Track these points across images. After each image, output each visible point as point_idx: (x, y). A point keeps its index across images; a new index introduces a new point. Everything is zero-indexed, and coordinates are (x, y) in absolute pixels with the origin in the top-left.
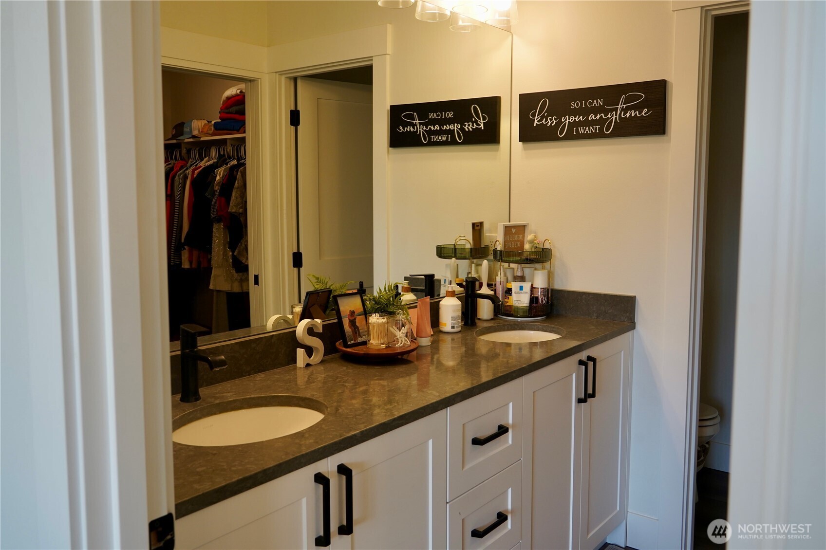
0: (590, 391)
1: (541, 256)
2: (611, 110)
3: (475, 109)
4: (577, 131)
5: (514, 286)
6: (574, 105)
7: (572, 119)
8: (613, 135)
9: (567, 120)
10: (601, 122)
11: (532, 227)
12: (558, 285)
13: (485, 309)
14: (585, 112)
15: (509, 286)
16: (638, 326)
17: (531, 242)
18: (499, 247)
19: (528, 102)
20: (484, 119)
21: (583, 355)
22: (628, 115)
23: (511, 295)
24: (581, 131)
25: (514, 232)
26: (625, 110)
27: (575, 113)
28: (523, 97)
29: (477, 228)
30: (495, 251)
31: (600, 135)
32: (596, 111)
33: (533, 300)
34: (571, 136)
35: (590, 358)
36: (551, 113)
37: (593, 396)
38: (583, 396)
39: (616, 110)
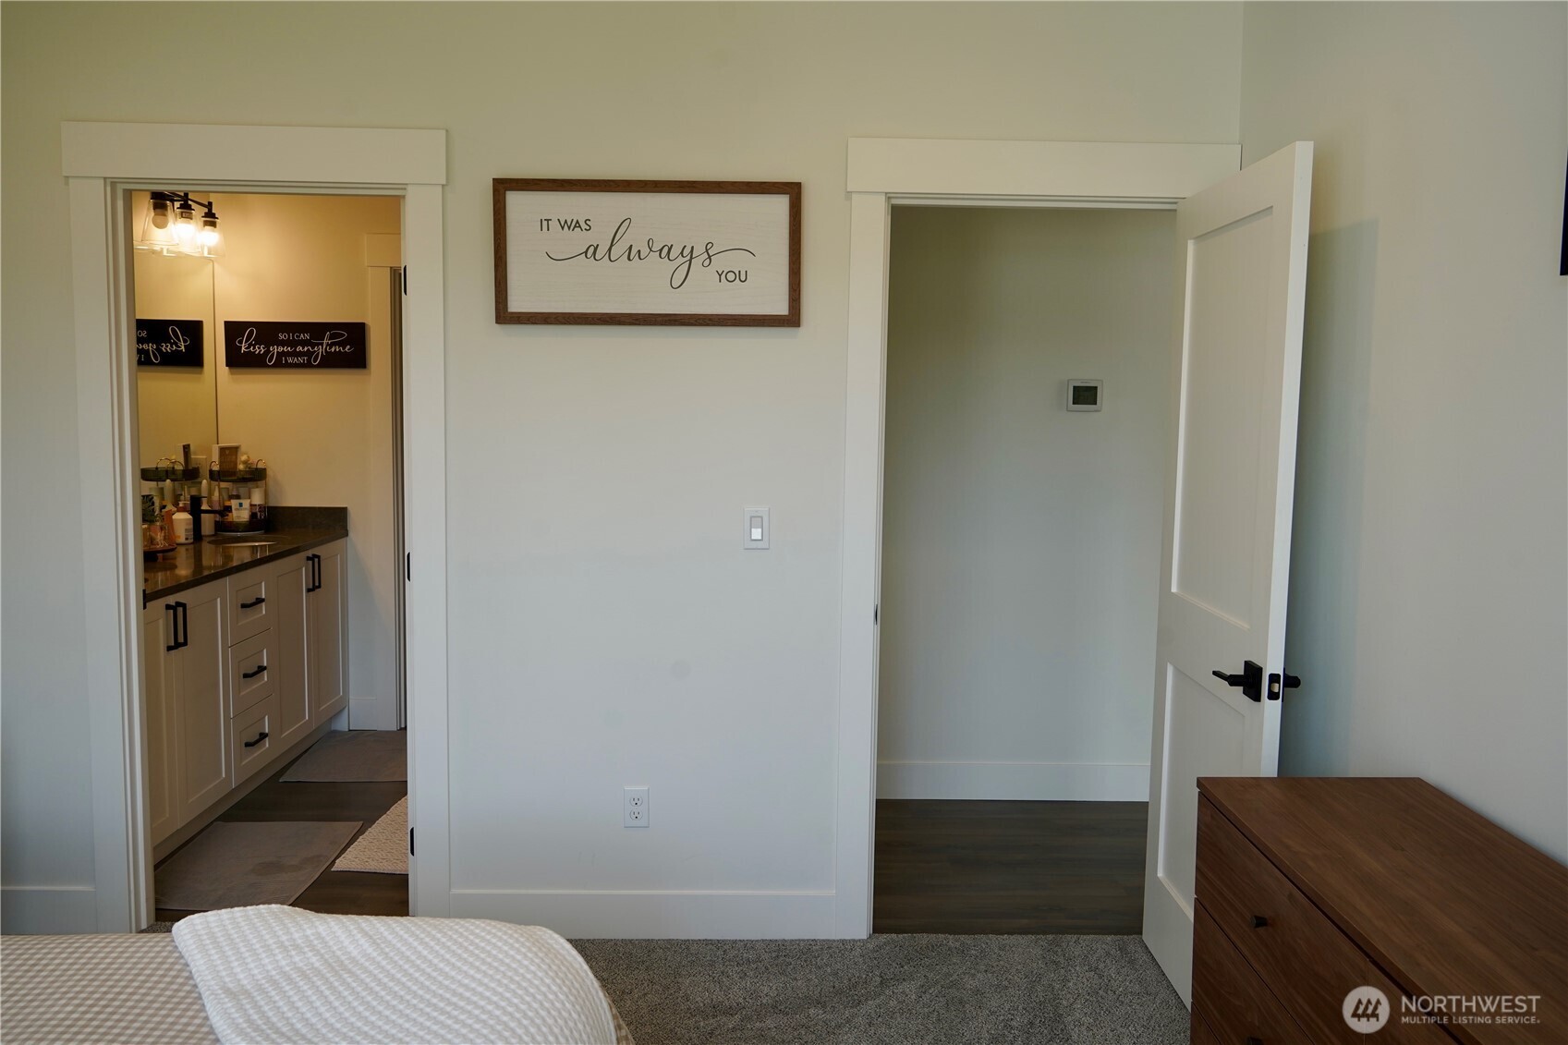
0: (317, 584)
1: (256, 475)
2: (318, 345)
3: (174, 331)
4: (286, 360)
5: (234, 503)
6: (281, 337)
7: (281, 349)
8: (319, 366)
9: (275, 349)
10: (309, 354)
11: (243, 449)
12: (272, 504)
13: (208, 522)
14: (293, 343)
15: (227, 504)
16: (351, 534)
17: (245, 463)
18: (216, 468)
19: (234, 330)
20: (185, 341)
21: (310, 553)
22: (333, 350)
23: (231, 511)
24: (290, 360)
25: (229, 453)
26: (330, 346)
27: (283, 343)
28: (227, 324)
29: (186, 448)
30: (211, 472)
31: (308, 365)
32: (304, 343)
33: (253, 515)
34: (281, 364)
35: (315, 556)
36: (258, 341)
37: (319, 587)
38: (311, 587)
39: (322, 344)
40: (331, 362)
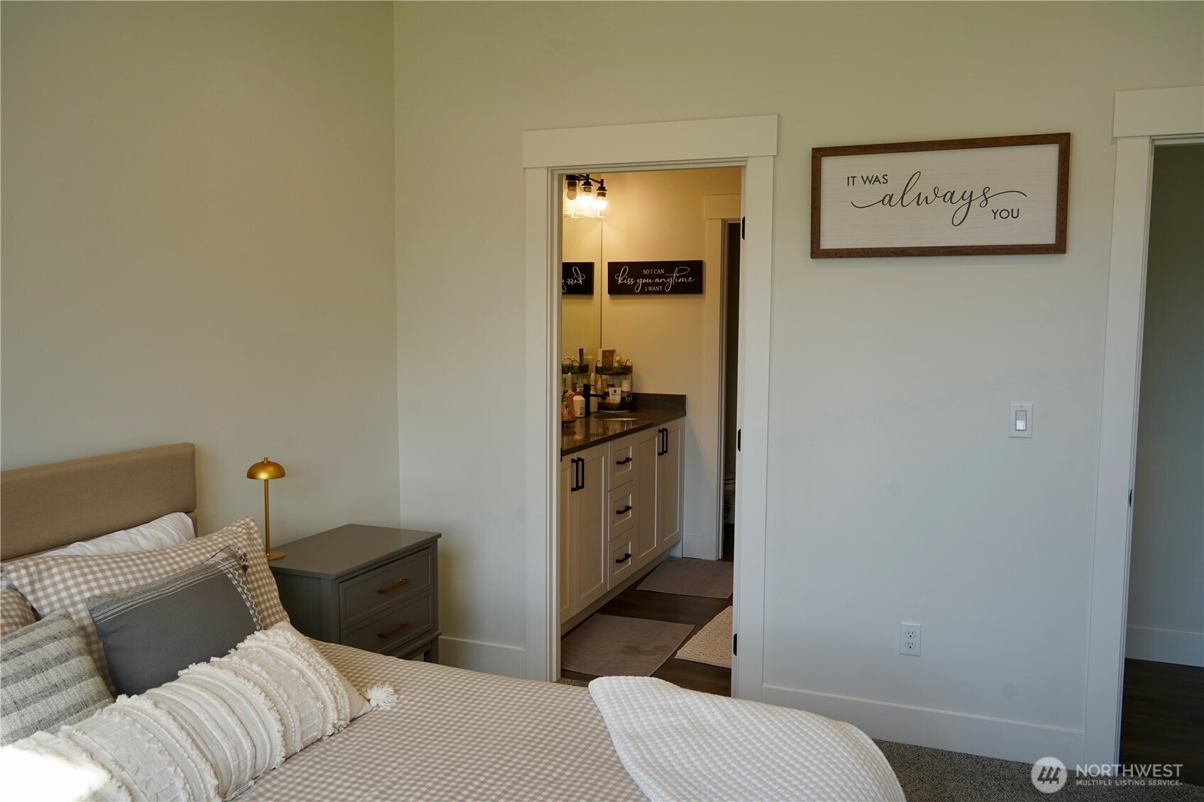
0: (665, 450)
1: (626, 371)
2: (669, 277)
3: (575, 270)
4: (648, 289)
5: (611, 390)
6: (645, 272)
7: (644, 281)
8: (671, 292)
9: (641, 281)
10: (663, 284)
11: (617, 352)
12: (635, 391)
13: (594, 401)
14: (653, 277)
15: (606, 390)
16: (688, 414)
17: (618, 361)
18: (600, 365)
19: (614, 268)
20: (582, 277)
21: (661, 427)
22: (680, 281)
23: (609, 396)
24: (650, 289)
25: (608, 354)
26: (678, 277)
27: (646, 277)
28: (610, 264)
29: (581, 351)
30: (597, 368)
31: (662, 292)
32: (660, 276)
33: (623, 399)
34: (644, 292)
35: (664, 430)
36: (630, 276)
37: (666, 452)
38: (661, 452)
39: (672, 277)
40: (679, 290)
